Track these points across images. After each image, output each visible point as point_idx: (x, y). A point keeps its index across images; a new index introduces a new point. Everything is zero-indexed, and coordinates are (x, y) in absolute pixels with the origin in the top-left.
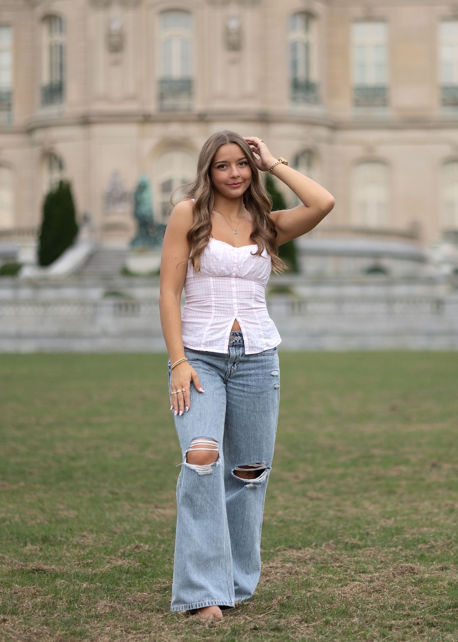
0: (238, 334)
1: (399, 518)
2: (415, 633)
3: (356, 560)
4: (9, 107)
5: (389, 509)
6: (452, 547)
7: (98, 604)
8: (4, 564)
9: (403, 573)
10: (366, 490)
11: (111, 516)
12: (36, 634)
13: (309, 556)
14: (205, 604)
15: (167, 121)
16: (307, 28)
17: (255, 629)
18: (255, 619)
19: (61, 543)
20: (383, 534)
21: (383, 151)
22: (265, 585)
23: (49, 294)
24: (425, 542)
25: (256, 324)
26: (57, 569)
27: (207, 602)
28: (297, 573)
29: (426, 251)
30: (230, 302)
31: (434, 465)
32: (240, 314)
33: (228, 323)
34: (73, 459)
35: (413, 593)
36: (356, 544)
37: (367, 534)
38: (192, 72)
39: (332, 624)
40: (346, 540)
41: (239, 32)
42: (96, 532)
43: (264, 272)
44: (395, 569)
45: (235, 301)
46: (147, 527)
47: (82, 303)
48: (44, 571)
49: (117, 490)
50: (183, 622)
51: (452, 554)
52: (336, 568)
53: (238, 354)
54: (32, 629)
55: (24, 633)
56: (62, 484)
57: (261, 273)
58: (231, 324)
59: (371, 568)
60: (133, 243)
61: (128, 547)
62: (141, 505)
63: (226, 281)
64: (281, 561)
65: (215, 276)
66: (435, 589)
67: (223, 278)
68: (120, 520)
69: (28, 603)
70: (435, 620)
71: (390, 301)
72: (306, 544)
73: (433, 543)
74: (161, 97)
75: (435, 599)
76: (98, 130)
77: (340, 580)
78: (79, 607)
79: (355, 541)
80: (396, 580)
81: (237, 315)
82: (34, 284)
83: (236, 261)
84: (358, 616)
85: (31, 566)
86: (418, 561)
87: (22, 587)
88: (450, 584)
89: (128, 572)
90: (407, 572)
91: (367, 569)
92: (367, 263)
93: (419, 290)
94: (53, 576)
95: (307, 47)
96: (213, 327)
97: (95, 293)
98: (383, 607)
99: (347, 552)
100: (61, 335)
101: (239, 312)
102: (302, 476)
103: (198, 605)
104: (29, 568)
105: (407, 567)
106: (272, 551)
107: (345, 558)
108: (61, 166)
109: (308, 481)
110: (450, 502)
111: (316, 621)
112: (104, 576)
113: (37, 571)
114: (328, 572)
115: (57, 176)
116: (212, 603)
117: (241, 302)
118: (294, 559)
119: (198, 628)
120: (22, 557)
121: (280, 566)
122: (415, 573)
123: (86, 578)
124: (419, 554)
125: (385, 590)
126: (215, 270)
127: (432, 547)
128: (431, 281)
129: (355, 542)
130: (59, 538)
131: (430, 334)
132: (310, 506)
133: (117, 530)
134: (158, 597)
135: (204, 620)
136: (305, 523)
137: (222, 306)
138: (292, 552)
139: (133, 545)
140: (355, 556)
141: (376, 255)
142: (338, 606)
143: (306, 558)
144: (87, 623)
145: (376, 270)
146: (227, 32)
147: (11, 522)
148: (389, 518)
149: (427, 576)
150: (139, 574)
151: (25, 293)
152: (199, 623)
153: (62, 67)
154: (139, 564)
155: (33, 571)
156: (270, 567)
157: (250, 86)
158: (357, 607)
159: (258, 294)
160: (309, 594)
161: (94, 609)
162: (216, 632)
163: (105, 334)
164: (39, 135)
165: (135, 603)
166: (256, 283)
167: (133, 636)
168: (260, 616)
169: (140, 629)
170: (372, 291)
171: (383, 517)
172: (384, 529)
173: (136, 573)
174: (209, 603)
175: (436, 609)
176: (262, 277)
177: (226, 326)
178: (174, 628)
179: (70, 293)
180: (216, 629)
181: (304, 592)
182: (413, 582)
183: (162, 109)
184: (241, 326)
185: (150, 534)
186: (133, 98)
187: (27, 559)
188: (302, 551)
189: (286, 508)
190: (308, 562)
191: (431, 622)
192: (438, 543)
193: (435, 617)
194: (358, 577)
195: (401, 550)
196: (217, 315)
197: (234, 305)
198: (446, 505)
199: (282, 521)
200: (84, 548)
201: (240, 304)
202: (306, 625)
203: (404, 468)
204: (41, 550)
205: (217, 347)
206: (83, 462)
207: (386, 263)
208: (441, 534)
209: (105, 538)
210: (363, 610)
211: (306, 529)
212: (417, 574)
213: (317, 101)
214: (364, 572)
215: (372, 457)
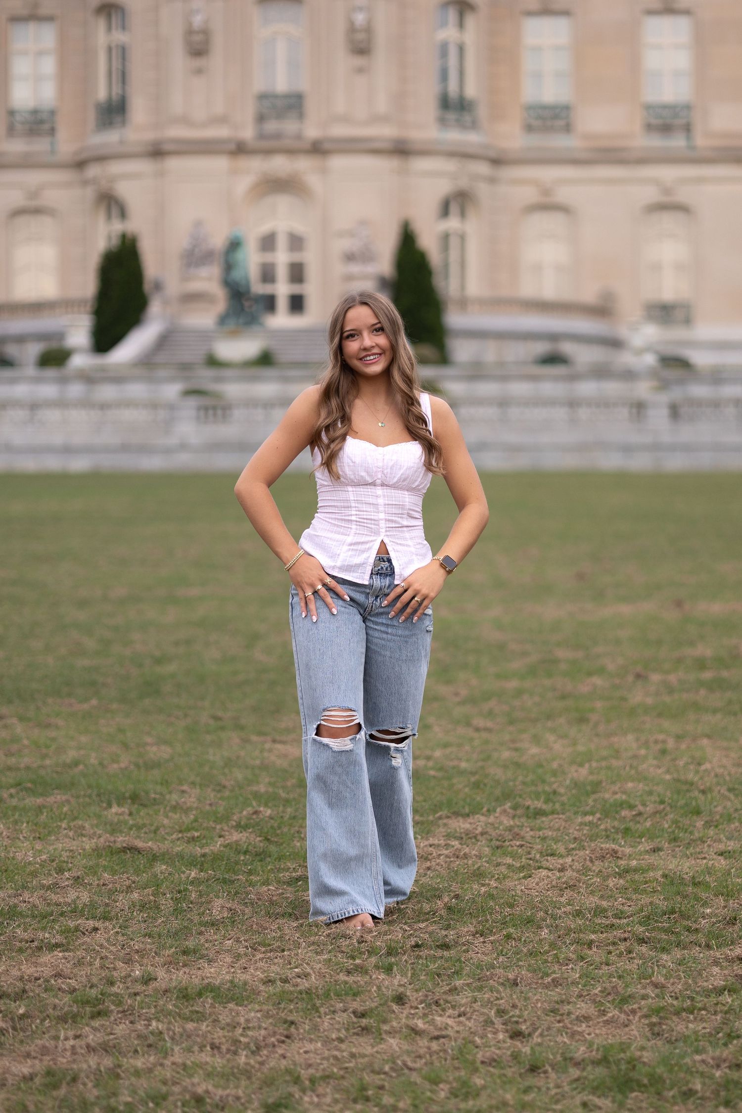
0: (386, 560)
1: (594, 764)
2: (621, 954)
3: (542, 835)
4: (52, 131)
5: (581, 748)
6: (666, 815)
7: (212, 904)
8: (84, 836)
9: (604, 857)
10: (549, 717)
11: (215, 756)
12: (137, 952)
13: (480, 829)
14: (349, 913)
15: (268, 152)
16: (461, 25)
17: (417, 946)
18: (416, 930)
19: (155, 802)
20: (574, 791)
21: (563, 195)
22: (426, 874)
23: (107, 392)
24: (631, 807)
25: (407, 545)
26: (155, 847)
27: (351, 910)
28: (466, 856)
29: (623, 332)
30: (376, 518)
31: (638, 676)
32: (388, 533)
33: (372, 543)
34: (158, 661)
35: (617, 889)
36: (540, 809)
37: (555, 792)
38: (303, 85)
39: (514, 939)
40: (527, 804)
41: (368, 30)
42: (201, 785)
43: (419, 480)
44: (593, 851)
45: (382, 516)
46: (265, 779)
47: (154, 406)
48: (138, 851)
49: (220, 714)
50: (324, 934)
51: (666, 826)
52: (515, 848)
53: (383, 584)
54: (132, 943)
55: (122, 949)
56: (147, 701)
57: (416, 481)
58: (376, 546)
59: (561, 848)
60: (222, 320)
61: (245, 813)
62: (254, 738)
63: (370, 490)
64: (443, 836)
65: (353, 484)
66: (646, 883)
67: (366, 487)
68: (229, 763)
69: (122, 901)
70: (647, 934)
71: (573, 404)
72: (476, 810)
73: (641, 808)
74: (261, 118)
75: (645, 900)
76: (173, 164)
77: (522, 869)
78: (189, 907)
79: (539, 804)
80: (594, 868)
81: (384, 534)
82: (88, 378)
83: (381, 464)
84: (547, 926)
85: (121, 840)
86: (623, 837)
87: (113, 875)
88: (665, 876)
89: (246, 853)
90: (608, 855)
91: (555, 850)
92: (541, 348)
93: (612, 388)
94: (151, 858)
95: (461, 49)
96: (352, 547)
97: (171, 391)
98: (578, 913)
99: (530, 821)
100: (125, 448)
101: (386, 531)
102: (464, 692)
103: (340, 915)
104: (119, 845)
105: (608, 849)
106: (431, 818)
107: (527, 832)
108: (123, 214)
109: (471, 700)
110: (661, 737)
111: (494, 935)
112: (216, 858)
113: (129, 849)
114: (505, 854)
115: (118, 227)
116: (358, 911)
117: (390, 518)
118: (461, 833)
119: (344, 943)
120: (108, 826)
121: (443, 845)
122: (618, 857)
123: (192, 862)
124: (623, 827)
125: (581, 885)
126: (352, 477)
127: (640, 814)
128: (629, 375)
129: (539, 806)
130: (153, 796)
131: (627, 449)
132: (476, 743)
133: (227, 784)
134: (289, 892)
135: (351, 933)
136: (473, 773)
137: (365, 521)
138: (458, 822)
139: (250, 809)
140: (540, 829)
141: (554, 337)
142: (521, 910)
143: (477, 832)
144: (201, 933)
145: (553, 359)
146: (352, 29)
147: (86, 765)
148: (581, 765)
149: (634, 863)
150: (261, 856)
151: (76, 390)
152: (345, 936)
153: (124, 77)
154: (260, 839)
155: (124, 850)
156: (431, 846)
157: (382, 105)
158: (546, 912)
159: (412, 508)
160: (483, 889)
161: (208, 912)
162: (367, 950)
163: (183, 447)
164: (93, 171)
165: (260, 903)
166: (410, 493)
167: (261, 956)
168: (422, 925)
169: (269, 945)
170: (549, 389)
171: (572, 762)
172: (576, 784)
173: (257, 854)
174: (353, 911)
175: (648, 918)
176: (418, 486)
177: (369, 549)
178: (313, 943)
179: (137, 390)
180: (367, 946)
181: (476, 886)
182: (616, 873)
183: (261, 136)
184: (389, 548)
185: (271, 790)
186: (222, 120)
187: (115, 829)
188: (471, 820)
189: (446, 746)
190: (479, 837)
191: (641, 937)
192: (648, 809)
193: (647, 930)
194: (545, 862)
195: (599, 819)
196: (358, 532)
197: (381, 522)
198: (656, 742)
199: (441, 769)
200: (186, 811)
201: (389, 520)
202: (482, 939)
203: (597, 681)
204: (131, 814)
205: (355, 574)
206: (172, 668)
207: (567, 348)
208: (650, 793)
209: (212, 795)
210: (554, 917)
211: (474, 783)
212: (621, 858)
213: (474, 126)
214: (552, 855)
215: (555, 661)
